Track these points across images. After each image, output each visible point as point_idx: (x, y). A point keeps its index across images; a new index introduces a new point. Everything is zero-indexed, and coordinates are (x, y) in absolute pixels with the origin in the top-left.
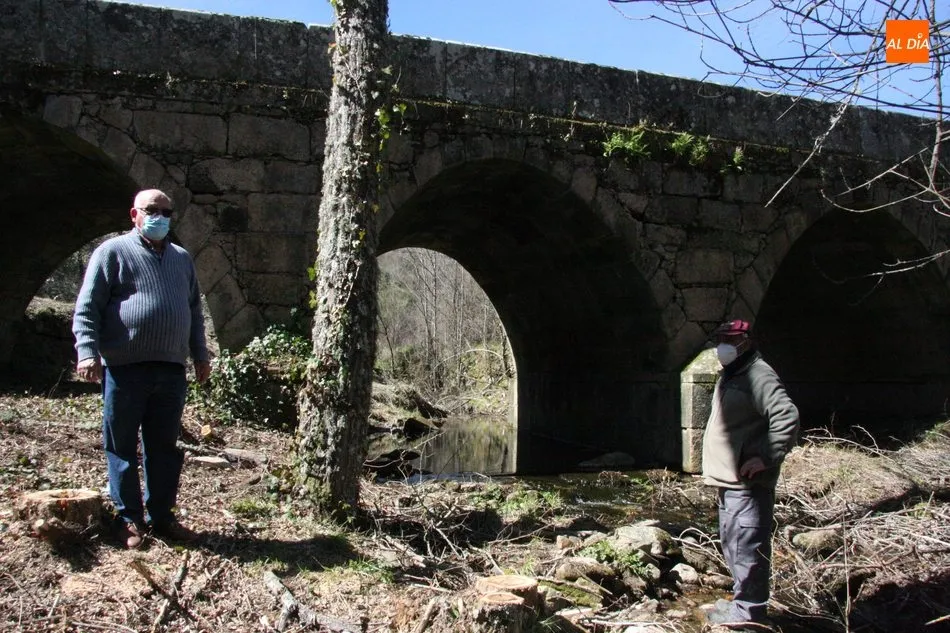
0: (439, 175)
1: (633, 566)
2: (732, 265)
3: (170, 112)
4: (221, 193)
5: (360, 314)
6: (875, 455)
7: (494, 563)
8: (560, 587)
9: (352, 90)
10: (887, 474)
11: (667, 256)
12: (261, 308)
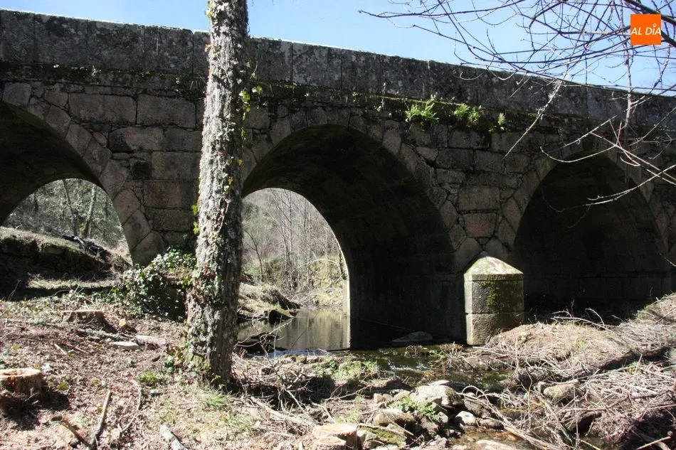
0: (289, 137)
1: (428, 415)
2: (498, 196)
3: (95, 94)
4: (132, 152)
5: (230, 238)
6: (602, 329)
7: (329, 414)
8: (376, 431)
9: (223, 78)
10: (611, 342)
11: (452, 192)
12: (162, 234)
